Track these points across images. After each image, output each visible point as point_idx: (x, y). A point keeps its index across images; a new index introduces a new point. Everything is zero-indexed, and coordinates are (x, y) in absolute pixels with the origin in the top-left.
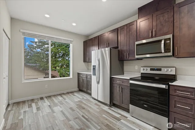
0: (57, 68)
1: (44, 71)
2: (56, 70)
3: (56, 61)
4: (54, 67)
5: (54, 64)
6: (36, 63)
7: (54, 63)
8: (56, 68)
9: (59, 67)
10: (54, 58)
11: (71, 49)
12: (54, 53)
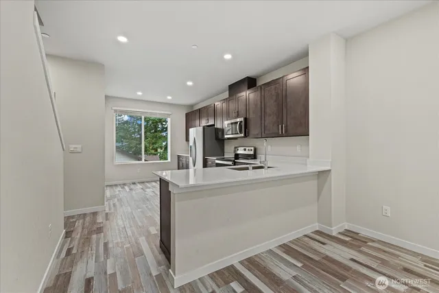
0: (159, 150)
1: (136, 155)
2: (155, 155)
3: (156, 137)
4: (152, 149)
5: (153, 144)
6: (122, 141)
7: (153, 141)
8: (157, 151)
9: (161, 149)
10: (154, 133)
11: (169, 125)
12: (152, 123)
